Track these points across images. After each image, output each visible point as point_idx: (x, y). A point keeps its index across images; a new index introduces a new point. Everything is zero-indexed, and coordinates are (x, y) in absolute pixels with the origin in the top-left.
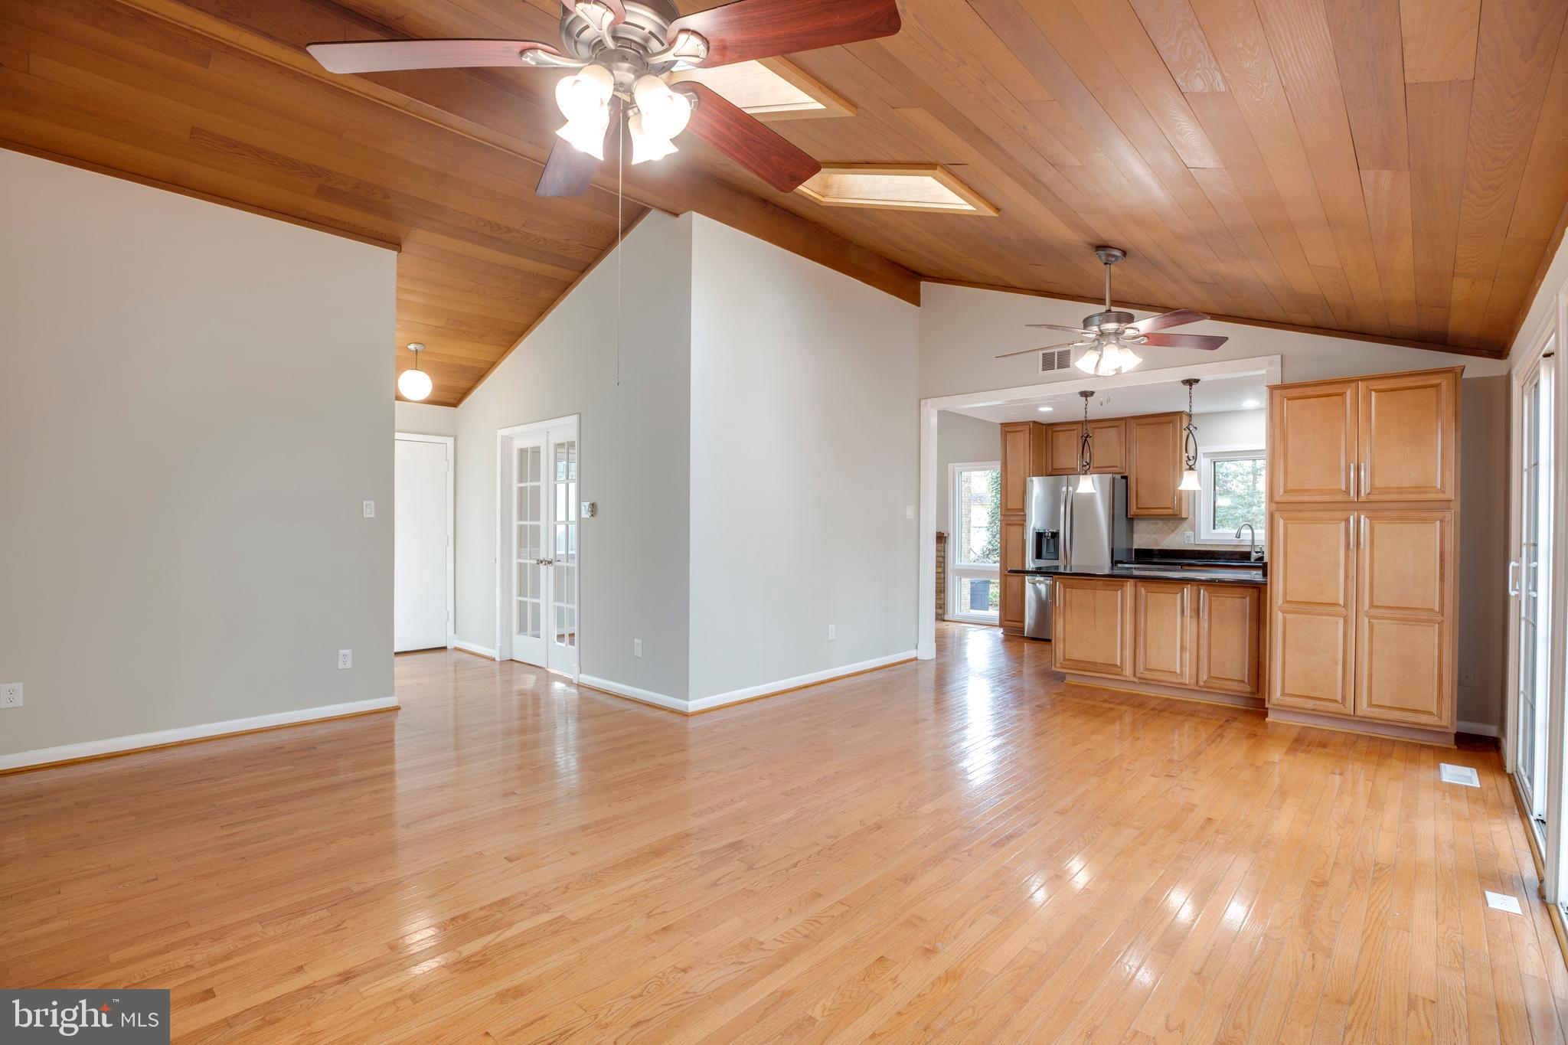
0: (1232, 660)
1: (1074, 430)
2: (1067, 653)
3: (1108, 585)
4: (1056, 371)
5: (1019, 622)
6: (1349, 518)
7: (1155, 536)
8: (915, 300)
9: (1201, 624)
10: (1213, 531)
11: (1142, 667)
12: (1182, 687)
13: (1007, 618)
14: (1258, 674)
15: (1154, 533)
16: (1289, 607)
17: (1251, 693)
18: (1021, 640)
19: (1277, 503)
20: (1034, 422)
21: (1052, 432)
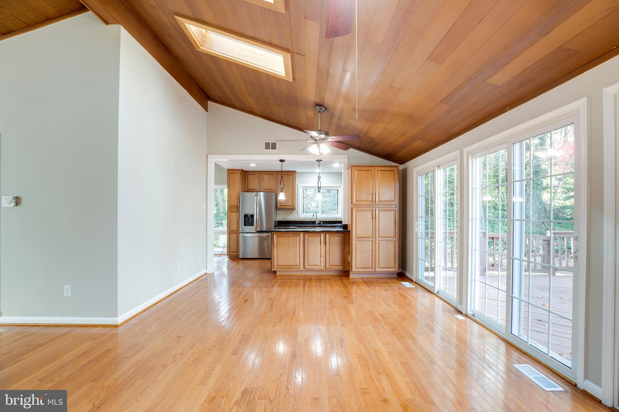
0: (335, 258)
1: (256, 174)
2: (278, 263)
3: (294, 235)
4: (271, 150)
5: (236, 252)
6: (373, 209)
7: (285, 216)
8: (206, 108)
9: (327, 247)
10: (303, 214)
11: (307, 265)
12: (321, 270)
13: (231, 251)
14: (344, 262)
15: (284, 215)
16: (358, 239)
17: (343, 269)
18: (238, 259)
19: (353, 204)
20: (242, 170)
21: (247, 174)
